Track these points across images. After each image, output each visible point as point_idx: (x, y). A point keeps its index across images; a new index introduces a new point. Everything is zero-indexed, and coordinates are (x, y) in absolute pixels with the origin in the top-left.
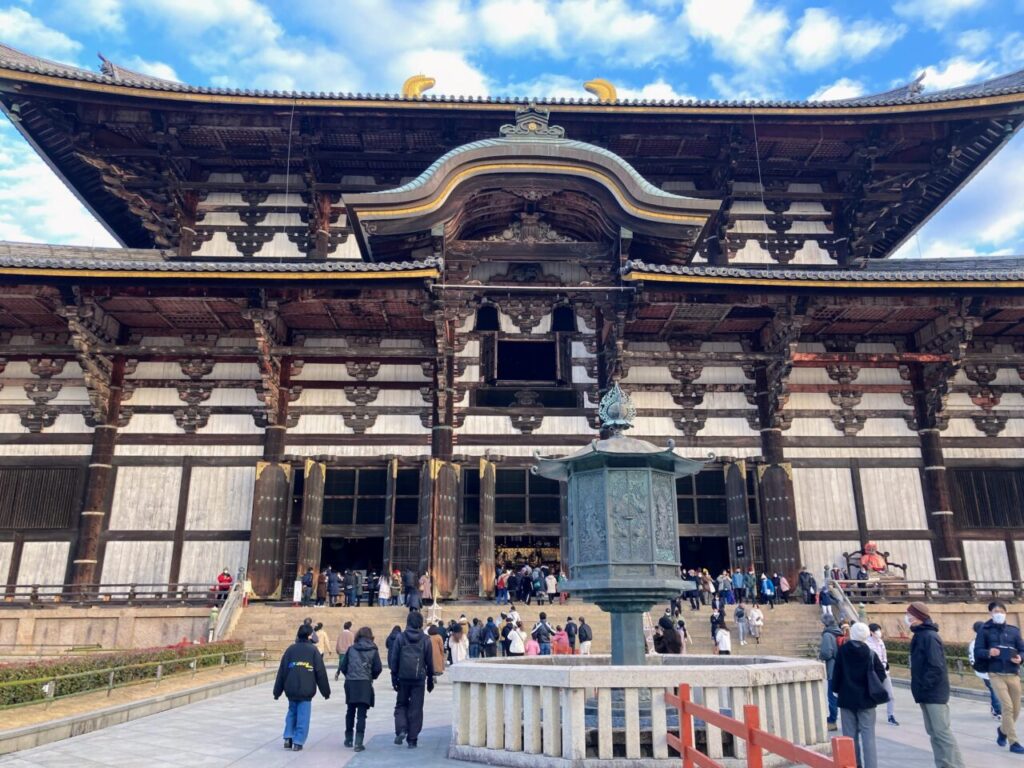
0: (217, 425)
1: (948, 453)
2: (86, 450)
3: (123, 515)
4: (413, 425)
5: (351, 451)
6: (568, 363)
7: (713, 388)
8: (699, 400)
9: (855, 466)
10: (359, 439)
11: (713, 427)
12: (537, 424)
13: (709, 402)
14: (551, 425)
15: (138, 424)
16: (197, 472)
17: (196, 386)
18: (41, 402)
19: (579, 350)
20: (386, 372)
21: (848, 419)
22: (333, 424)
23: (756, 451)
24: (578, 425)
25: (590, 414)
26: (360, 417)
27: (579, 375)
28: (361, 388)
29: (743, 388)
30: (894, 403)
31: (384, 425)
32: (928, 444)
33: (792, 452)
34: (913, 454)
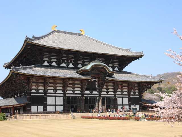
0: (58, 92)
1: (131, 96)
2: (43, 95)
3: (49, 103)
4: (79, 92)
6: (95, 85)
7: (110, 88)
8: (108, 90)
9: (122, 97)
10: (74, 94)
11: (110, 93)
12: (92, 92)
13: (109, 90)
14: (94, 92)
15: (49, 91)
16: (56, 97)
17: (55, 87)
18: (37, 88)
19: (96, 83)
20: (76, 86)
21: (122, 92)
22: (71, 92)
23: (113, 96)
24: (96, 92)
25: (97, 91)
26: (74, 91)
27: (97, 86)
28: (74, 87)
29: (113, 88)
30: (126, 90)
31: (76, 92)
32: (129, 95)
33: (117, 96)
34: (128, 96)
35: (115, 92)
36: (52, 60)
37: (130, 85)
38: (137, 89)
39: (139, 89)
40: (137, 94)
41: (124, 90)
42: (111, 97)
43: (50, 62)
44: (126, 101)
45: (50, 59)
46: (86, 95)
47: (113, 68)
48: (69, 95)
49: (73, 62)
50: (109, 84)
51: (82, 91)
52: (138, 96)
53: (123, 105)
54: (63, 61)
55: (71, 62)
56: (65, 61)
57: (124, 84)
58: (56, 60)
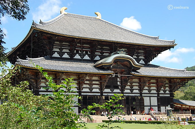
1: (160, 95)
4: (98, 90)
5: (90, 94)
6: (117, 81)
7: (135, 86)
8: (133, 87)
9: (150, 97)
10: (91, 92)
11: (134, 91)
12: (113, 91)
13: (134, 88)
14: (115, 91)
18: (47, 86)
19: (118, 79)
20: (94, 82)
21: (150, 90)
22: (88, 90)
23: (139, 95)
24: (118, 91)
25: (120, 89)
26: (91, 89)
27: (119, 83)
28: (91, 85)
29: (138, 86)
30: (155, 88)
31: (94, 90)
32: (158, 94)
33: (143, 95)
34: (156, 95)
35: (141, 89)
36: (64, 51)
37: (159, 82)
38: (167, 87)
39: (170, 87)
40: (167, 92)
41: (152, 88)
42: (136, 96)
43: (61, 53)
44: (154, 101)
45: (61, 49)
46: (106, 94)
47: (138, 60)
48: (85, 94)
49: (89, 53)
50: (134, 80)
51: (101, 89)
52: (169, 95)
53: (150, 106)
54: (77, 52)
55: (87, 53)
56: (80, 52)
57: (152, 81)
58: (68, 51)
